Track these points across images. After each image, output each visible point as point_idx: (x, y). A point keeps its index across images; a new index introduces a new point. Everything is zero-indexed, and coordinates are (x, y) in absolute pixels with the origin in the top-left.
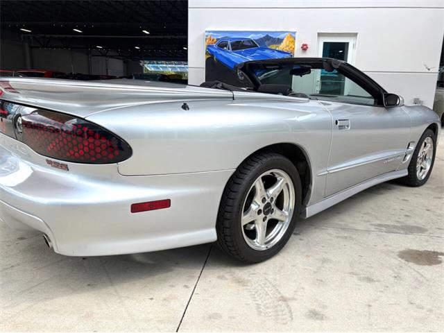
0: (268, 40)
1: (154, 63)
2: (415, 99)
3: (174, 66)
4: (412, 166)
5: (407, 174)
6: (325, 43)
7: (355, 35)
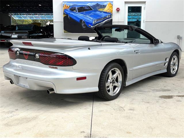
0: (98, 6)
1: (18, 15)
2: (178, 36)
3: (32, 16)
4: (169, 68)
5: (166, 71)
6: (129, 7)
7: (145, 2)
